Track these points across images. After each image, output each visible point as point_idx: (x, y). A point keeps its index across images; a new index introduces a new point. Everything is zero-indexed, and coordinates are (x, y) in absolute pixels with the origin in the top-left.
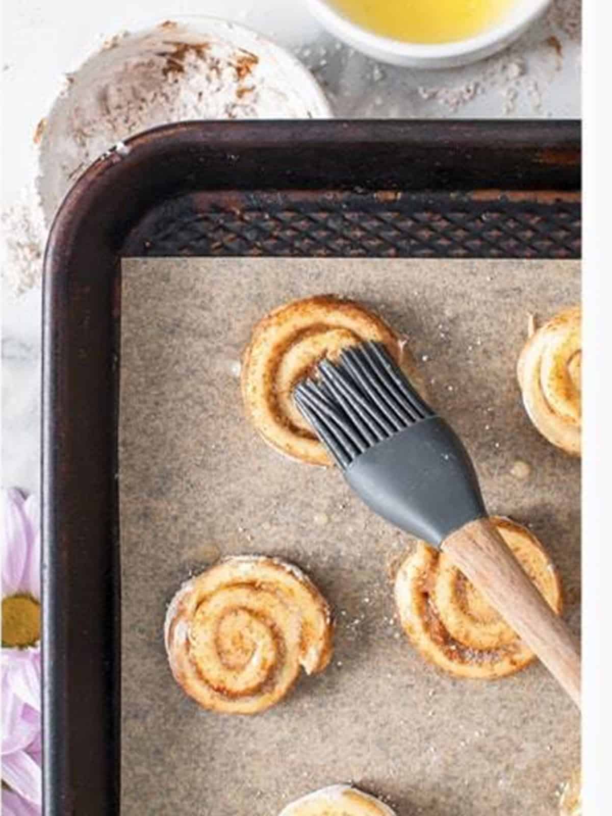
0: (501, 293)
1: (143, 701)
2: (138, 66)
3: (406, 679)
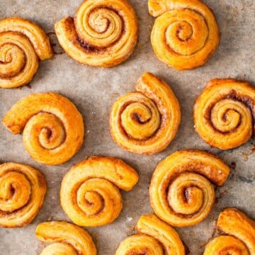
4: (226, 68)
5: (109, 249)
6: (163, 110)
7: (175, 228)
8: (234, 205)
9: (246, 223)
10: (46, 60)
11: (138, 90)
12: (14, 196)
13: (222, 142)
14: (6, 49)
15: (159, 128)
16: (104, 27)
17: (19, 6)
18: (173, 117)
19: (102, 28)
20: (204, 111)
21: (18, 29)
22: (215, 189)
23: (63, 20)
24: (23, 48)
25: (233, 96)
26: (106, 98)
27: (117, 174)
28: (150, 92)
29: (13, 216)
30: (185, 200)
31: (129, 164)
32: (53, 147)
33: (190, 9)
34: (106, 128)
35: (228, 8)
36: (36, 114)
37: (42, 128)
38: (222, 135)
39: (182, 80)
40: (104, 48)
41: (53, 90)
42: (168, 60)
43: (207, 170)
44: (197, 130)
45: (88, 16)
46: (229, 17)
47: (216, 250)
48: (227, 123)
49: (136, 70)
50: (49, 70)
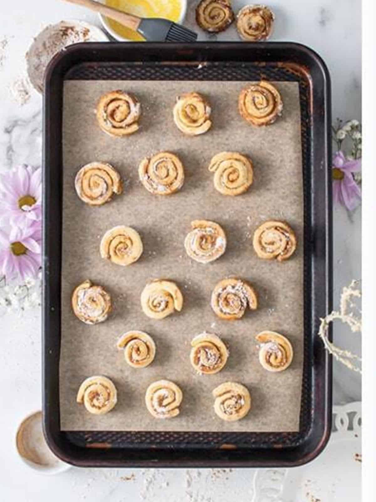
0: (169, 90)
1: (69, 204)
2: (54, 34)
3: (142, 197)
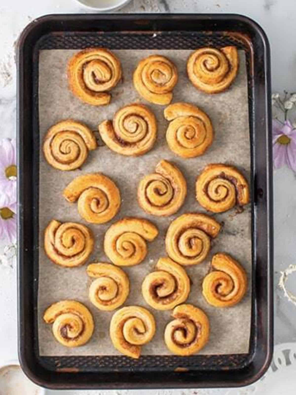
4: (218, 156)
5: (138, 282)
6: (175, 186)
7: (183, 266)
8: (223, 251)
9: (231, 262)
10: (92, 150)
11: (157, 172)
12: (74, 246)
13: (215, 208)
14: (66, 144)
15: (172, 198)
16: (135, 128)
17: (72, 112)
18: (182, 190)
19: (134, 130)
20: (203, 187)
21: (73, 129)
22: (211, 241)
23: (105, 122)
24: (78, 143)
25: (223, 176)
26: (134, 177)
27: (144, 230)
28: (167, 174)
29: (72, 259)
30: (190, 247)
31: (152, 222)
32: (100, 211)
33: (194, 117)
34: (135, 198)
35: (220, 114)
36: (87, 189)
37: (92, 199)
38: (215, 203)
39: (187, 164)
40: (134, 144)
41: (97, 171)
42: (178, 151)
43: (205, 227)
44: (198, 199)
45: (123, 121)
46: (220, 120)
47: (211, 280)
48: (219, 195)
49: (155, 158)
50: (94, 157)
